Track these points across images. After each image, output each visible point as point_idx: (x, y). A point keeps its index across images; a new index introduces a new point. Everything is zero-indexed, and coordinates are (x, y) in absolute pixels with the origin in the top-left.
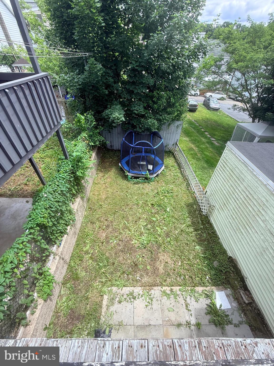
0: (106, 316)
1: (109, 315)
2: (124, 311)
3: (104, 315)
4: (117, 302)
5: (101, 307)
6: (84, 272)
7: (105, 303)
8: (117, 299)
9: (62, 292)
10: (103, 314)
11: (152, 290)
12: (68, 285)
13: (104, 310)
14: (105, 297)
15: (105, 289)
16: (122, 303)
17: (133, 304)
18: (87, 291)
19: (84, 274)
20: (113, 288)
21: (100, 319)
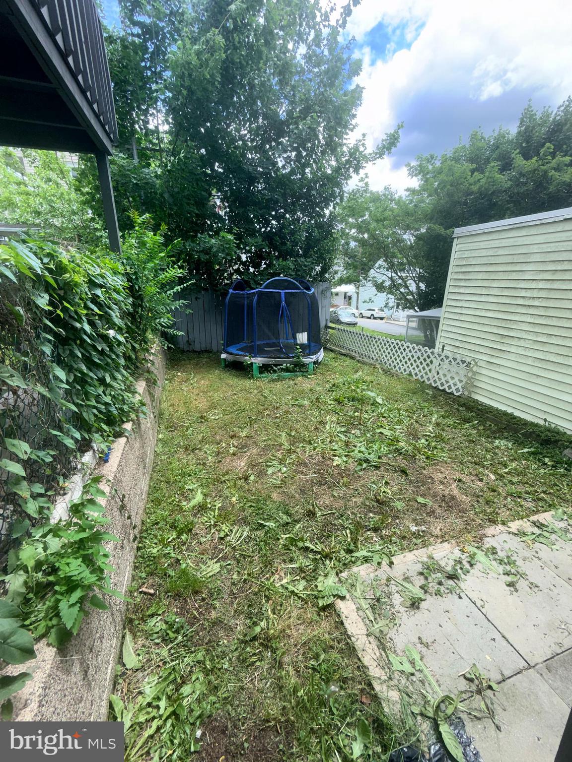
0: (396, 675)
1: (408, 668)
2: (448, 627)
3: (384, 678)
4: (402, 609)
5: (350, 651)
6: (210, 563)
7: (355, 627)
8: (397, 600)
9: (131, 660)
10: (375, 671)
11: (486, 540)
12: (156, 624)
13: (369, 655)
14: (346, 608)
15: (328, 583)
16: (423, 605)
17: (462, 595)
18: (254, 617)
19: (214, 567)
20: (355, 569)
21: (375, 698)
